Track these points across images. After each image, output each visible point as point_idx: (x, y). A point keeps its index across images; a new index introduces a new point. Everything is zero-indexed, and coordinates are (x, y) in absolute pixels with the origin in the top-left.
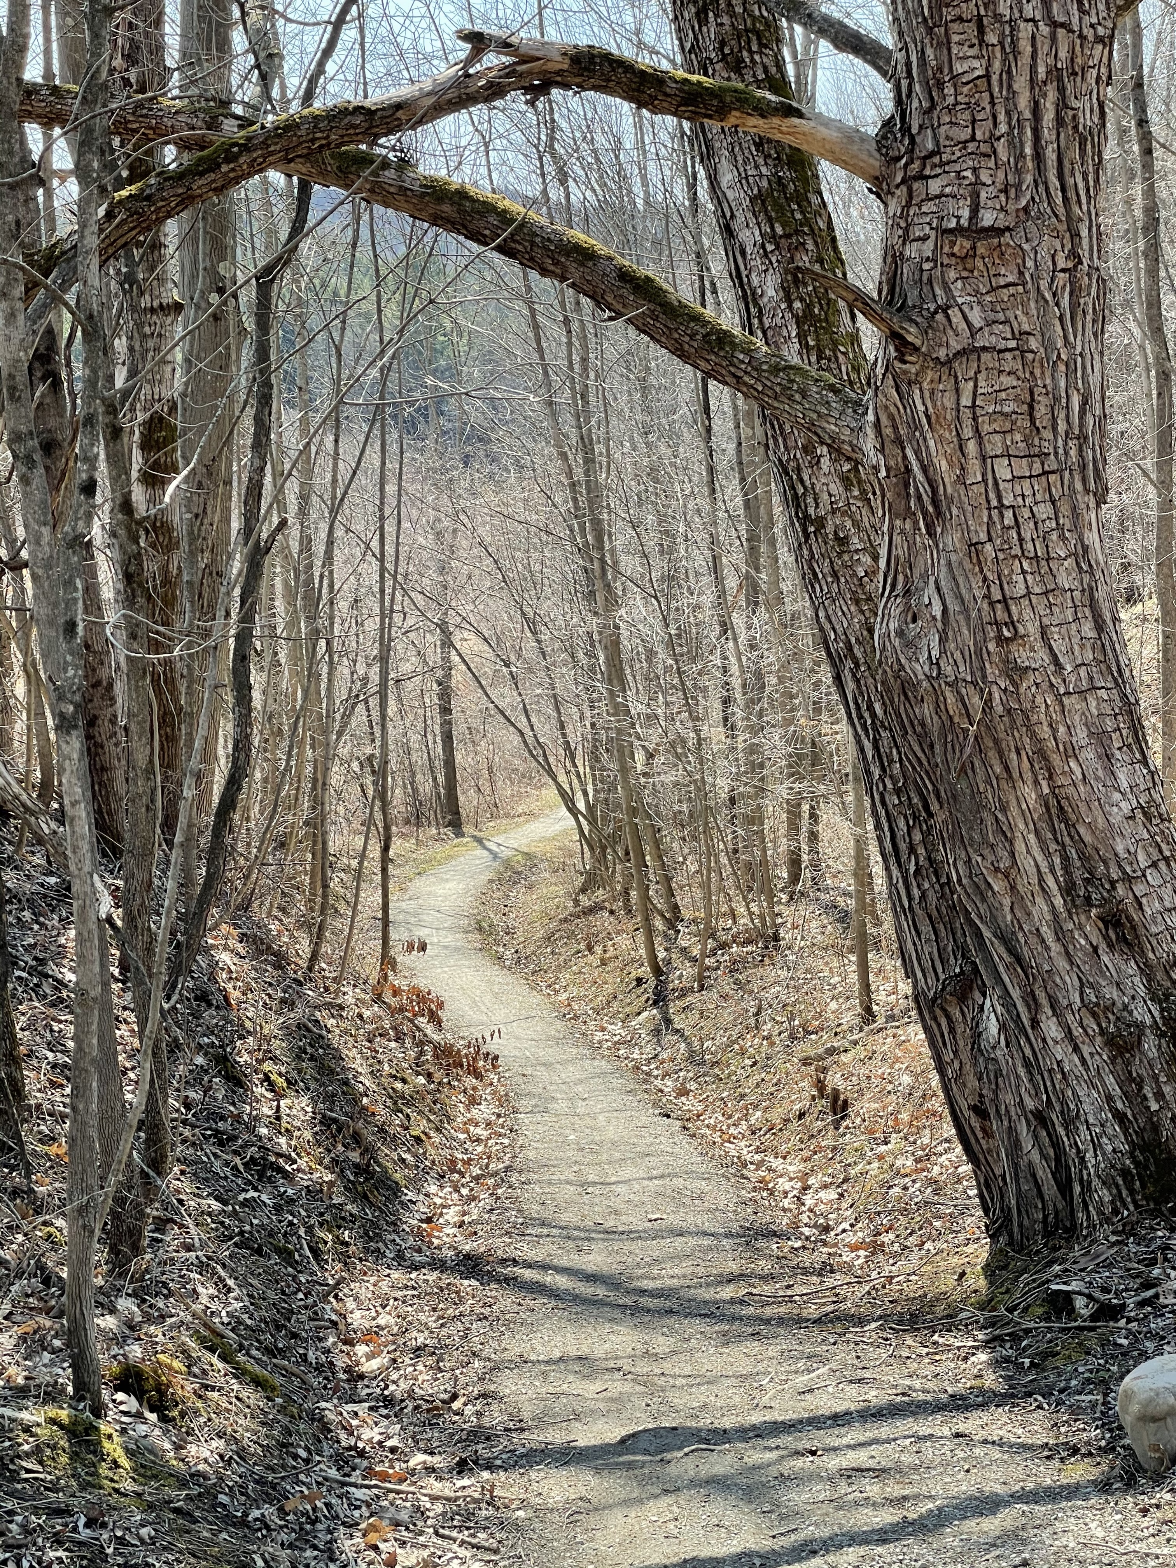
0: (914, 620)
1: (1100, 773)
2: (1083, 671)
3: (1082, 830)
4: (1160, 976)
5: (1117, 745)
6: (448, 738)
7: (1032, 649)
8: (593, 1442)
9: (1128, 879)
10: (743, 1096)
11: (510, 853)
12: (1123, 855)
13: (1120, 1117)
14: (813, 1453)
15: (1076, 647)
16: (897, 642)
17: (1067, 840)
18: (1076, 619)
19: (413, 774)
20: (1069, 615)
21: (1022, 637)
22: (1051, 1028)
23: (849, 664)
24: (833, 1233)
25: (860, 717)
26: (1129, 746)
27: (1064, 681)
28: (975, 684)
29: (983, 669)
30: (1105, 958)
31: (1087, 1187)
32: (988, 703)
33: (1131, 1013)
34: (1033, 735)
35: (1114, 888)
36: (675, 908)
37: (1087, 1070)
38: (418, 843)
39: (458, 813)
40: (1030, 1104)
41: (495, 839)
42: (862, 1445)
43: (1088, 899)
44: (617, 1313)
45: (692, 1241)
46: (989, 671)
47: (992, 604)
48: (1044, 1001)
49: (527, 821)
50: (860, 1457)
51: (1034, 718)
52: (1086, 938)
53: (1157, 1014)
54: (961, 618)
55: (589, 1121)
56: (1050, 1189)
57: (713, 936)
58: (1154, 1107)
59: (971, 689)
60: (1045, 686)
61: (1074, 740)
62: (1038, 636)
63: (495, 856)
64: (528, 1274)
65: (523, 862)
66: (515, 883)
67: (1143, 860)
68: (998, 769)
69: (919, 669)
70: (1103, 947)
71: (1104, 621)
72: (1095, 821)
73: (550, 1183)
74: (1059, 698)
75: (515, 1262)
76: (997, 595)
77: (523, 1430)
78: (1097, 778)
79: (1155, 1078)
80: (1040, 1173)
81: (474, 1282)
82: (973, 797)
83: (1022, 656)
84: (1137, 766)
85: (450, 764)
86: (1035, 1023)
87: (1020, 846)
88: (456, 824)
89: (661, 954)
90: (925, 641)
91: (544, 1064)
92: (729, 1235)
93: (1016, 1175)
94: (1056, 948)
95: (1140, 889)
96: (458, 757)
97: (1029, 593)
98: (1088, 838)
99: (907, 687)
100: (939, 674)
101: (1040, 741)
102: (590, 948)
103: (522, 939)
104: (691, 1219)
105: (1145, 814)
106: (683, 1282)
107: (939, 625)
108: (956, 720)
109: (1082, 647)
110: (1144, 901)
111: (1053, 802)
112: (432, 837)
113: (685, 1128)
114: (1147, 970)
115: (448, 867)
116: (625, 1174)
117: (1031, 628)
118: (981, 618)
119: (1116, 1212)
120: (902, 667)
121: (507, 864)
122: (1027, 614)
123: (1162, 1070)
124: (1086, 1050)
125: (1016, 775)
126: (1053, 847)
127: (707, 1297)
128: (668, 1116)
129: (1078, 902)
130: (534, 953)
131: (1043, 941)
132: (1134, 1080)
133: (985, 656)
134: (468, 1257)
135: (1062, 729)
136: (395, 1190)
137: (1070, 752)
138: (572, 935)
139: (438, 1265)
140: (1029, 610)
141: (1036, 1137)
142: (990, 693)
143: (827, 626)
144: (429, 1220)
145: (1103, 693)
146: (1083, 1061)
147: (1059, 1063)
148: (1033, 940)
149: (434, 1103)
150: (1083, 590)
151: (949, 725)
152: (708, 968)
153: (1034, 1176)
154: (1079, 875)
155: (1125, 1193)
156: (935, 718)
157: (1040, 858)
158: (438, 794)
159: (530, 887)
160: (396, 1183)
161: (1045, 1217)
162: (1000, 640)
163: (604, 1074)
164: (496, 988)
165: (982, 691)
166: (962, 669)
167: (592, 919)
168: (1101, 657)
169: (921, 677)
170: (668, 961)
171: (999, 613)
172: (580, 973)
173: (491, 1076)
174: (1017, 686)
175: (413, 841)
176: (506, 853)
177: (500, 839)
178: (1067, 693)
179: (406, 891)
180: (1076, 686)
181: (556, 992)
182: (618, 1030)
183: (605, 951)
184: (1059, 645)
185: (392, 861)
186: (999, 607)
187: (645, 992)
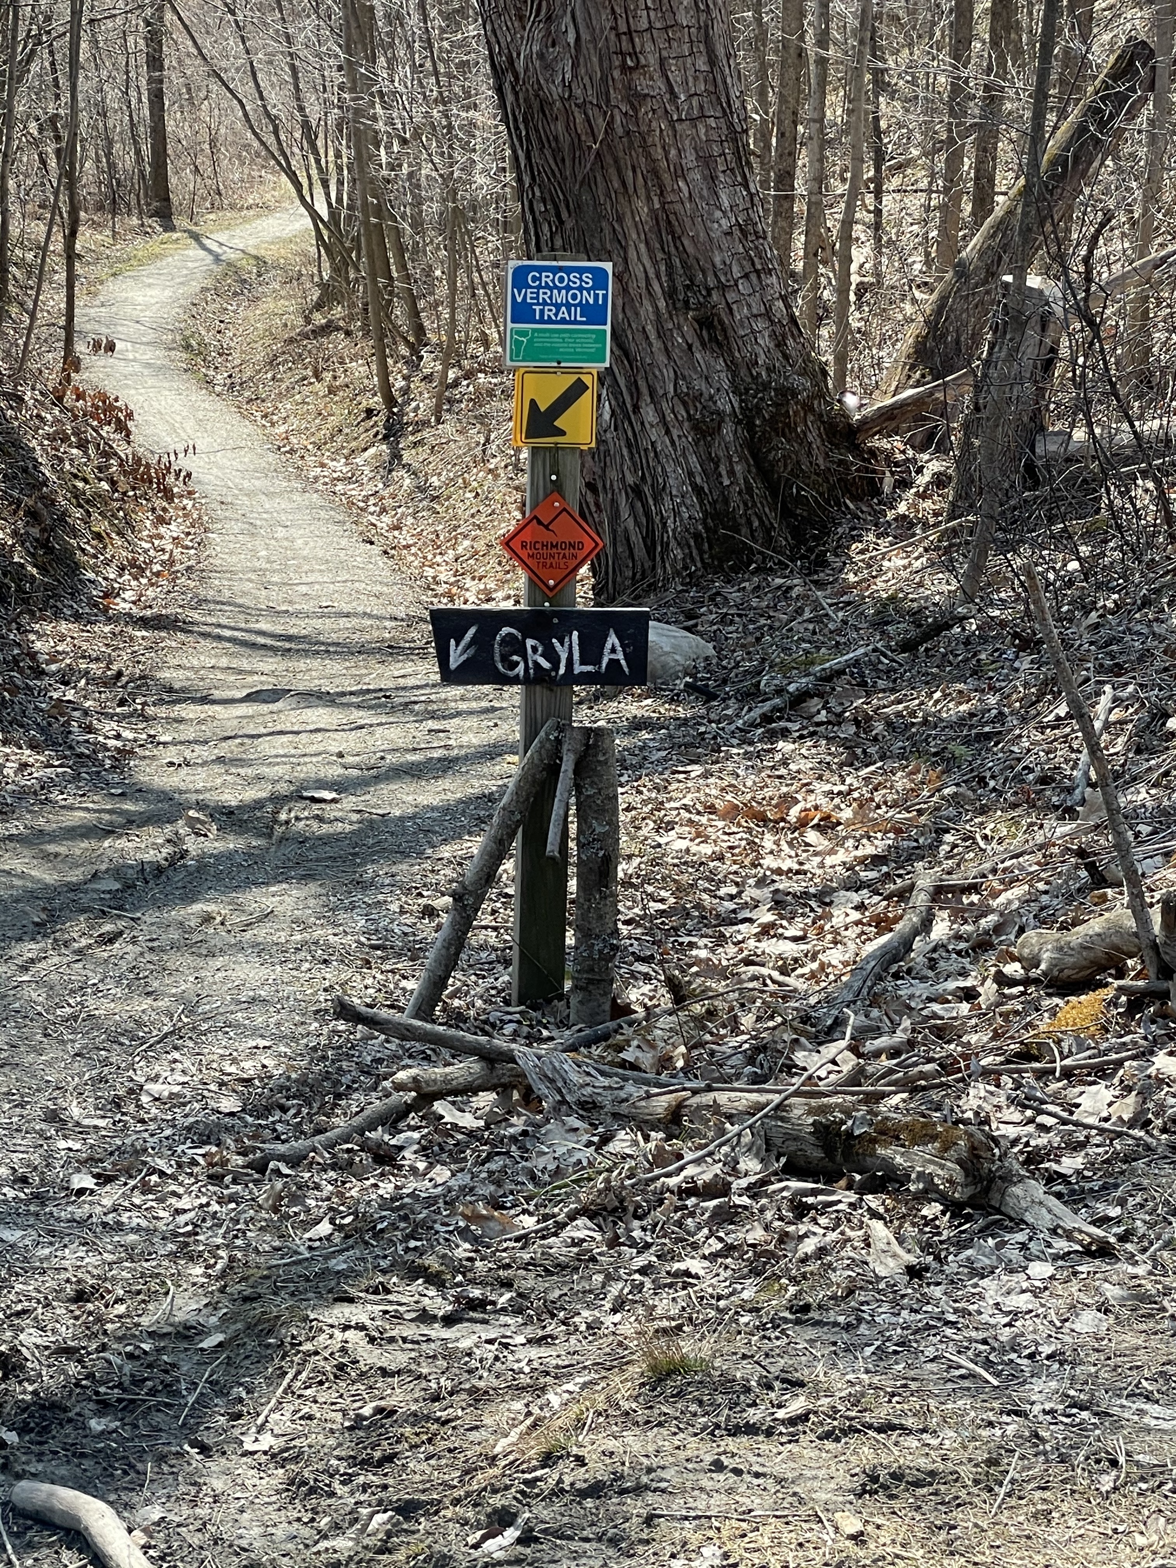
0: (553, 45)
1: (705, 193)
2: (695, 101)
3: (686, 242)
4: (743, 372)
5: (721, 168)
6: (157, 97)
7: (651, 79)
8: (225, 697)
9: (723, 288)
10: (457, 527)
12: (719, 266)
13: (698, 490)
14: (387, 698)
15: (690, 79)
16: (537, 64)
17: (673, 250)
18: (692, 53)
19: (110, 143)
20: (686, 49)
21: (644, 67)
22: (649, 414)
23: (510, 77)
25: (517, 128)
26: (732, 170)
27: (678, 108)
28: (599, 106)
29: (608, 93)
30: (698, 355)
31: (666, 546)
32: (610, 124)
33: (715, 403)
34: (648, 155)
35: (709, 294)
36: (420, 330)
37: (675, 450)
38: (115, 235)
39: (168, 199)
40: (630, 479)
41: (216, 236)
42: (424, 694)
43: (686, 302)
46: (612, 96)
47: (618, 35)
48: (644, 390)
49: (259, 216)
50: (422, 699)
51: (650, 141)
52: (683, 337)
53: (736, 405)
54: (591, 46)
55: (286, 543)
56: (640, 551)
57: (458, 364)
58: (726, 482)
59: (596, 111)
60: (660, 112)
61: (684, 162)
62: (657, 67)
63: (217, 258)
65: (249, 267)
66: (236, 294)
67: (736, 272)
68: (616, 184)
69: (555, 91)
70: (697, 344)
71: (717, 56)
72: (698, 235)
73: (230, 580)
74: (671, 123)
76: (623, 28)
78: (702, 197)
79: (730, 458)
80: (633, 538)
81: (144, 633)
82: (595, 208)
83: (642, 84)
84: (738, 188)
85: (159, 132)
86: (636, 408)
87: (632, 254)
88: (164, 214)
89: (398, 382)
90: (560, 65)
91: (247, 494)
93: (615, 539)
94: (657, 344)
95: (731, 296)
96: (170, 126)
97: (650, 28)
98: (690, 249)
99: (544, 104)
100: (570, 96)
101: (654, 161)
102: (317, 375)
103: (237, 362)
104: (361, 608)
105: (741, 230)
107: (573, 51)
108: (583, 138)
109: (696, 79)
110: (734, 307)
111: (662, 216)
112: (132, 230)
113: (385, 552)
114: (732, 368)
115: (152, 269)
116: (307, 580)
117: (652, 60)
118: (608, 48)
119: (686, 568)
120: (541, 88)
121: (229, 269)
122: (649, 46)
123: (736, 451)
124: (675, 433)
125: (631, 190)
126: (660, 256)
128: (372, 543)
129: (679, 305)
130: (251, 379)
131: (647, 338)
132: (712, 460)
133: (610, 82)
135: (673, 152)
136: (74, 569)
137: (679, 172)
138: (298, 359)
140: (650, 43)
141: (632, 507)
142: (612, 116)
143: (493, 39)
144: (105, 597)
145: (712, 122)
146: (673, 443)
147: (653, 443)
148: (639, 337)
149: (118, 509)
150: (700, 28)
151: (577, 145)
152: (449, 400)
153: (628, 540)
154: (681, 281)
155: (695, 552)
156: (567, 135)
157: (648, 265)
158: (142, 172)
159: (255, 300)
160: (75, 564)
161: (634, 574)
162: (624, 68)
163: (311, 507)
164: (200, 415)
165: (605, 113)
166: (590, 92)
167: (324, 340)
168: (712, 89)
169: (556, 97)
170: (406, 391)
171: (625, 45)
172: (304, 403)
173: (185, 501)
174: (636, 111)
175: (108, 232)
176: (232, 256)
177: (222, 237)
178: (680, 120)
179: (96, 295)
180: (687, 113)
181: (273, 424)
182: (340, 466)
183: (335, 378)
184: (675, 77)
185: (79, 256)
186: (624, 37)
187: (375, 424)
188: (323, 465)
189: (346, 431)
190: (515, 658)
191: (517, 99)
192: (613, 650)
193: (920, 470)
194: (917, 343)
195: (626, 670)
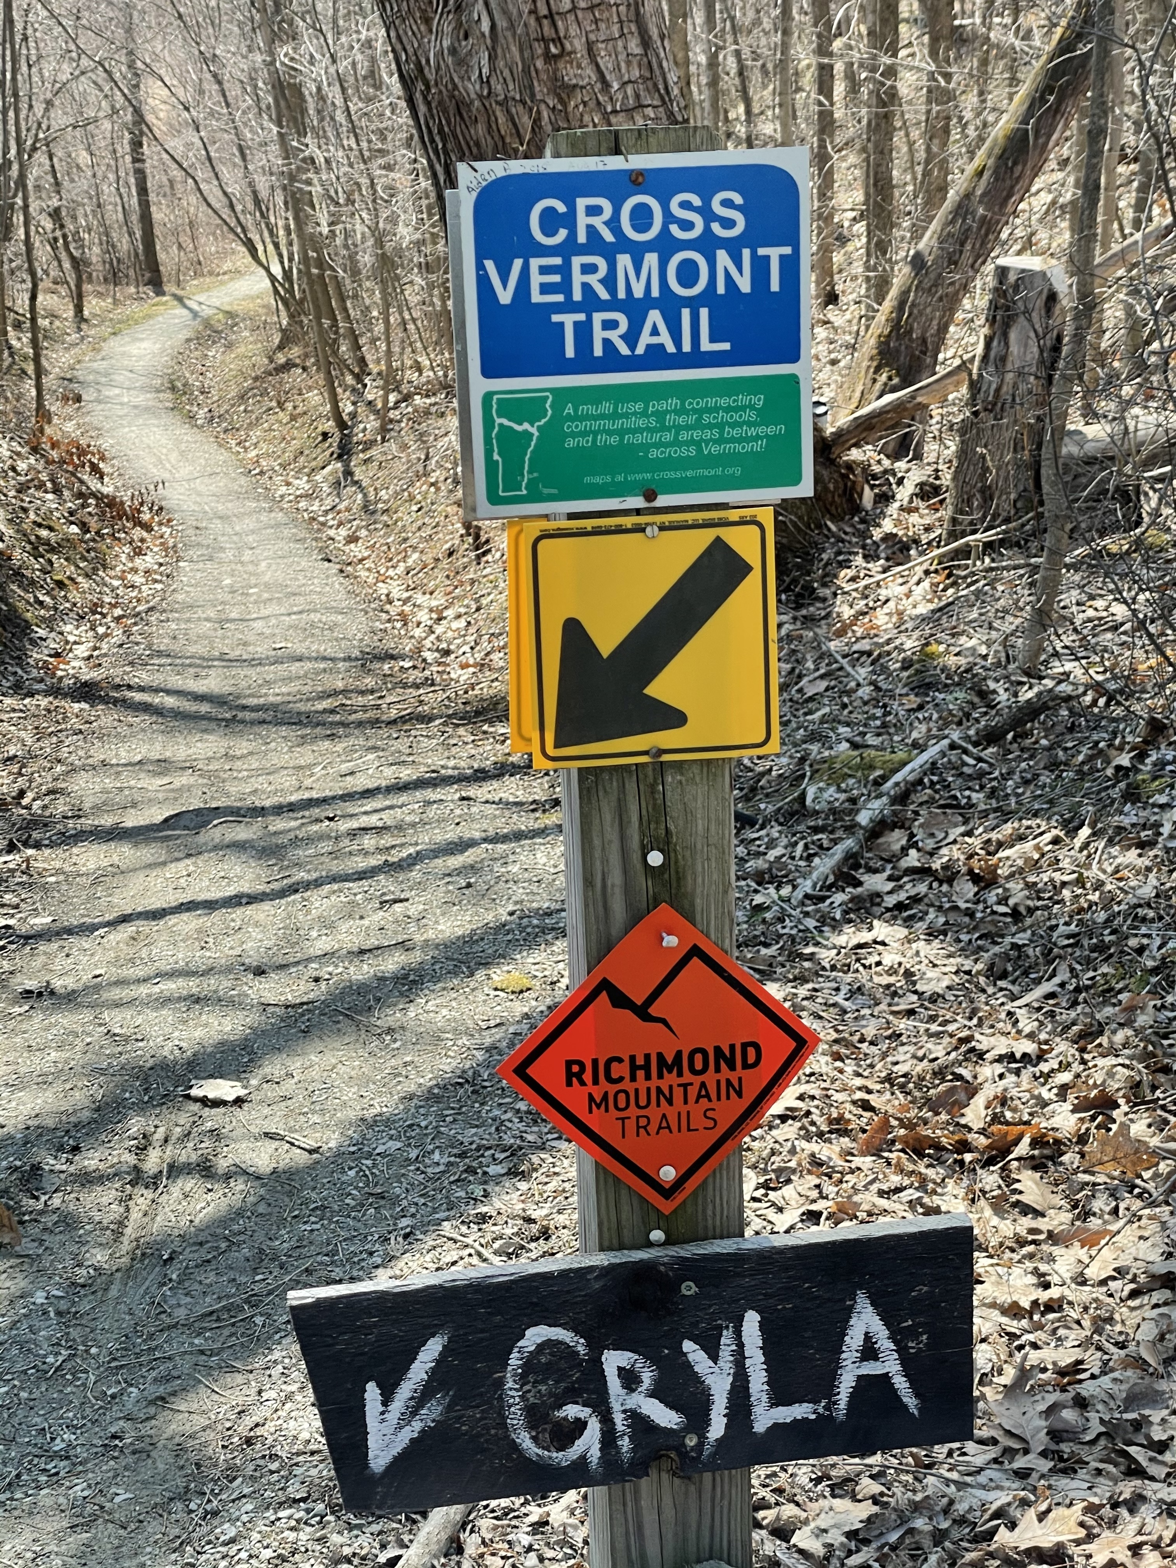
0: (466, 37)
2: (629, 90)
6: (143, 190)
7: (579, 66)
8: (142, 823)
10: (405, 540)
11: (211, 312)
14: (331, 819)
15: (623, 64)
16: (450, 60)
18: (622, 35)
20: (615, 31)
21: (570, 53)
23: (420, 86)
24: (453, 656)
25: (432, 141)
27: (611, 99)
28: (523, 102)
29: (531, 87)
32: (537, 122)
36: (362, 361)
38: (116, 302)
39: (158, 271)
41: (197, 298)
42: (376, 811)
44: (213, 725)
45: (308, 665)
46: (537, 89)
47: (538, 20)
49: (232, 279)
50: (373, 820)
54: (508, 34)
55: (250, 568)
57: (397, 389)
59: (520, 108)
60: (592, 104)
62: (585, 52)
63: (195, 314)
64: (138, 697)
65: (224, 321)
66: (214, 342)
69: (471, 88)
71: (650, 37)
73: (189, 620)
74: (606, 116)
75: (129, 687)
76: (543, 11)
77: (79, 817)
81: (84, 705)
83: (570, 74)
85: (146, 218)
88: (156, 283)
89: (347, 408)
90: (476, 59)
91: (220, 518)
92: (349, 659)
96: (155, 211)
97: (574, 9)
99: (461, 106)
100: (489, 93)
102: (280, 405)
103: (216, 398)
104: (314, 647)
106: (287, 698)
107: (488, 41)
108: (508, 140)
109: (629, 63)
112: (130, 297)
113: (342, 571)
115: (145, 326)
116: (265, 612)
117: (578, 45)
118: (528, 34)
120: (455, 87)
121: (207, 323)
122: (574, 30)
127: (303, 709)
128: (329, 561)
130: (227, 411)
133: (533, 74)
134: (85, 684)
136: (26, 627)
138: (264, 393)
139: (55, 691)
140: (575, 26)
142: (539, 112)
143: (398, 47)
144: (57, 655)
145: (650, 112)
149: (88, 551)
151: (501, 146)
152: (391, 421)
156: (489, 139)
158: (136, 250)
159: (229, 346)
160: (26, 621)
162: (548, 57)
163: (278, 525)
164: (183, 447)
165: (531, 110)
166: (511, 87)
167: (285, 376)
168: (648, 75)
169: (473, 96)
170: (353, 415)
171: (546, 29)
172: (270, 430)
173: (164, 529)
174: (565, 105)
175: (110, 300)
176: (206, 312)
177: (202, 298)
178: (614, 112)
179: (99, 350)
180: (622, 104)
181: (246, 449)
182: (302, 484)
183: (295, 407)
184: (606, 62)
185: (86, 321)
186: (545, 22)
187: (330, 446)
188: (288, 484)
189: (306, 452)
190: (572, 1411)
191: (430, 109)
192: (869, 1352)
193: (900, 482)
194: (880, 344)
195: (910, 1401)
